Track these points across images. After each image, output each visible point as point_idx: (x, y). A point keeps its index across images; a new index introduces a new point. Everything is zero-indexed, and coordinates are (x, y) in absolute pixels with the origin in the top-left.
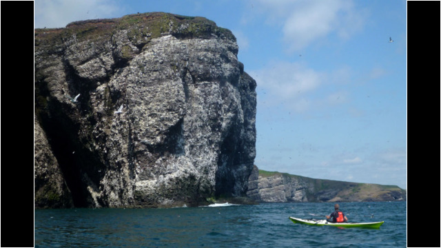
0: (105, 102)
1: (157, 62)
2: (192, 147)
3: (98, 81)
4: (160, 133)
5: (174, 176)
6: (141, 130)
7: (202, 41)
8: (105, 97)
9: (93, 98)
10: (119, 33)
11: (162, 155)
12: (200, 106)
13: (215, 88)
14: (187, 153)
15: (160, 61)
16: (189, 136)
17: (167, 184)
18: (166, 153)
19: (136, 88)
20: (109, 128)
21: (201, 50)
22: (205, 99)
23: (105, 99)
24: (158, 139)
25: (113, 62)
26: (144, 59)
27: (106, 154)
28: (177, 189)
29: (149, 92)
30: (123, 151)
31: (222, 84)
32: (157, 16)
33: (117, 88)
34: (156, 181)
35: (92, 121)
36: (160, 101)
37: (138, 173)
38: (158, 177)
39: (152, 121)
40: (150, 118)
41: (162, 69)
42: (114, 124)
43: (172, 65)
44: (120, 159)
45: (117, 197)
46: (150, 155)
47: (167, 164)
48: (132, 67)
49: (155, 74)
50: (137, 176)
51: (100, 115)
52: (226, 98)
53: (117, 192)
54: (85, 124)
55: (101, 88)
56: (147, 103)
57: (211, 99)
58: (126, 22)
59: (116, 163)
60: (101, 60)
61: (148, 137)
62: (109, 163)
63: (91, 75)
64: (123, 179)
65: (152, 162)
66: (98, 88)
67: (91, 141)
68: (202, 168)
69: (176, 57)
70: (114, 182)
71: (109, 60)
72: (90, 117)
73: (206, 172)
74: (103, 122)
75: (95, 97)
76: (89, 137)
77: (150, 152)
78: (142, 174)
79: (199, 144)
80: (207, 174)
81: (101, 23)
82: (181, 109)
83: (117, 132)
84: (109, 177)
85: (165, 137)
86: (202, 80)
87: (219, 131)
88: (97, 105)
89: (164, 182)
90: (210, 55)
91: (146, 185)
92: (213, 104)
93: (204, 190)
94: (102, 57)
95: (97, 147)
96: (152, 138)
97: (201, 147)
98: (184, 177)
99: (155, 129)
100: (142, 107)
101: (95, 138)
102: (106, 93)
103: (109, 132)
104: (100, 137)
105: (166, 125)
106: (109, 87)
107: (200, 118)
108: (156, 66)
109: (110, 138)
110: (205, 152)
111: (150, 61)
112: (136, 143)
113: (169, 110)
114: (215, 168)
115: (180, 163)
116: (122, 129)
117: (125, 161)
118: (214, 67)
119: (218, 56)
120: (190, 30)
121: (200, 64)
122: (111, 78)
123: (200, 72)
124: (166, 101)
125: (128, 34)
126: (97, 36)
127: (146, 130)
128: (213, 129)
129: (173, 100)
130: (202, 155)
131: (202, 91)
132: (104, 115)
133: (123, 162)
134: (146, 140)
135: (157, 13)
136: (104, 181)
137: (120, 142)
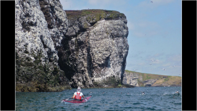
0: (75, 46)
1: (101, 31)
2: (113, 64)
3: (72, 37)
4: (103, 60)
5: (108, 76)
6: (96, 58)
7: (116, 21)
8: (75, 43)
9: (70, 44)
10: (82, 18)
11: (103, 68)
12: (115, 48)
13: (121, 40)
14: (112, 67)
15: (102, 31)
16: (112, 60)
17: (106, 79)
18: (105, 67)
19: (93, 42)
20: (77, 56)
21: (115, 25)
22: (117, 45)
23: (75, 44)
24: (103, 62)
25: (79, 29)
26: (96, 30)
27: (76, 67)
28: (109, 81)
29: (98, 43)
30: (85, 66)
31: (123, 38)
32: (98, 11)
33: (82, 40)
34: (102, 78)
35: (69, 53)
36: (103, 47)
37: (95, 75)
38: (102, 77)
39: (100, 55)
40: (99, 54)
41: (103, 34)
42: (80, 54)
43: (106, 32)
44: (83, 69)
45: (82, 84)
46: (99, 68)
47: (105, 71)
48: (91, 33)
49: (100, 36)
50: (94, 76)
51: (73, 51)
52: (124, 44)
53: (81, 82)
54: (65, 54)
55: (74, 39)
56: (98, 48)
57: (119, 45)
58: (85, 13)
59: (81, 70)
60: (74, 28)
61: (99, 61)
62: (77, 70)
63: (69, 34)
64: (85, 77)
65: (100, 70)
66: (72, 39)
67: (68, 61)
68: (117, 73)
69: (108, 29)
70: (80, 78)
71: (77, 29)
72: (68, 51)
73: (118, 74)
74: (74, 53)
75: (70, 43)
76: (67, 59)
77: (99, 67)
78: (96, 75)
79: (115, 63)
80: (118, 75)
81: (72, 12)
82: (111, 50)
83: (81, 58)
84: (77, 76)
85: (105, 61)
86: (116, 37)
87: (122, 57)
88: (72, 46)
89: (104, 78)
90: (119, 27)
91: (98, 79)
92: (120, 47)
93: (118, 81)
94: (74, 27)
95: (71, 64)
96: (100, 62)
97: (116, 64)
98: (111, 77)
99: (101, 58)
100: (96, 49)
101: (70, 60)
102: (75, 42)
103: (77, 58)
104: (73, 59)
105: (105, 56)
106: (77, 39)
107: (116, 52)
108: (100, 33)
109: (78, 60)
110: (117, 66)
111: (98, 31)
112: (94, 63)
113: (106, 51)
114: (121, 72)
115: (109, 71)
116: (84, 57)
117: (86, 69)
118: (120, 31)
119: (122, 27)
120: (111, 16)
121: (115, 30)
122: (78, 36)
123: (115, 34)
124: (105, 47)
125: (86, 18)
126: (71, 18)
127: (98, 58)
128: (120, 57)
129: (108, 47)
130: (116, 67)
131: (116, 42)
132: (75, 51)
133: (85, 70)
134: (98, 62)
135: (98, 10)
136: (74, 77)
137: (83, 62)
